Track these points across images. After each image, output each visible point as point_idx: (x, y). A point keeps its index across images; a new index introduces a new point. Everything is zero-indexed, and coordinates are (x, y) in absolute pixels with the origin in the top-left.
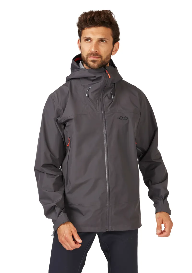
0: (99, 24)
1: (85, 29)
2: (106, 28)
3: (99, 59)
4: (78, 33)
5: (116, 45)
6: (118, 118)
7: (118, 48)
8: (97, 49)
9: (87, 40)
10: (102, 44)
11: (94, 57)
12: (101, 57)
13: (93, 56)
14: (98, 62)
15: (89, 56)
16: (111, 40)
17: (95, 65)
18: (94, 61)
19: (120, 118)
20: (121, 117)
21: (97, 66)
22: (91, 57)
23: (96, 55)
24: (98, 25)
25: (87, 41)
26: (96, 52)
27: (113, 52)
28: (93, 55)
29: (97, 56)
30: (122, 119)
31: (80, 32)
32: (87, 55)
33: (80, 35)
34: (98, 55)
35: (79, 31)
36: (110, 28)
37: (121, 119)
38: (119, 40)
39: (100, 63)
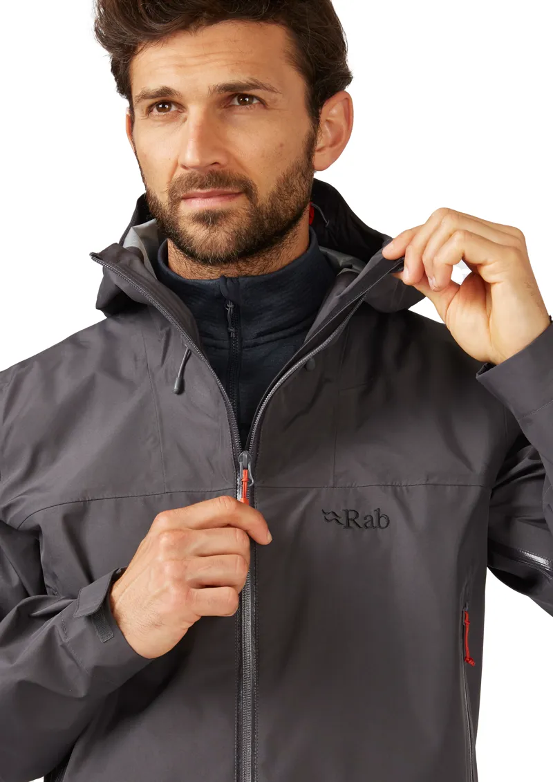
0: (204, 9)
1: (140, 48)
2: (255, 24)
3: (239, 205)
4: (112, 77)
5: (334, 111)
6: (330, 517)
7: (345, 128)
8: (216, 149)
9: (157, 104)
10: (242, 115)
11: (208, 196)
12: (247, 190)
13: (199, 191)
14: (235, 219)
15: (181, 195)
16: (295, 86)
17: (221, 238)
18: (207, 219)
19: (343, 520)
20: (347, 512)
21: (228, 241)
22: (194, 197)
23: (215, 185)
24: (205, 14)
25: (159, 110)
26: (216, 168)
27: (320, 150)
28: (202, 186)
29: (224, 187)
30: (352, 524)
31: (121, 72)
32: (172, 192)
33: (125, 87)
34: (228, 184)
35: (115, 69)
36: (276, 22)
37: (348, 526)
38: (346, 78)
39: (245, 226)
